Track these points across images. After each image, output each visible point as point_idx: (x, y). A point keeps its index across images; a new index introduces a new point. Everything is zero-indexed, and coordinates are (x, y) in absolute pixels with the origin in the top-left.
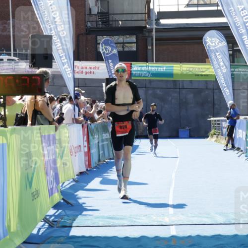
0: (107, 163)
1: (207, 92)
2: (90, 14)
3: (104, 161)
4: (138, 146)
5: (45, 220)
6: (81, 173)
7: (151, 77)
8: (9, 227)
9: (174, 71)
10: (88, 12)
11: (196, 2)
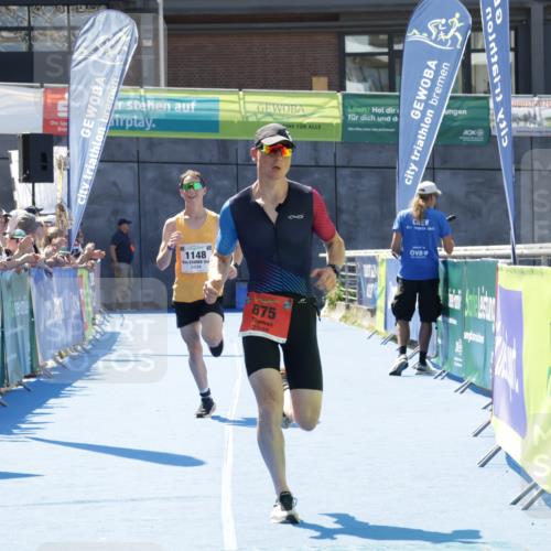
0: (27, 388)
1: (316, 176)
3: (20, 384)
7: (152, 129)
9: (221, 113)
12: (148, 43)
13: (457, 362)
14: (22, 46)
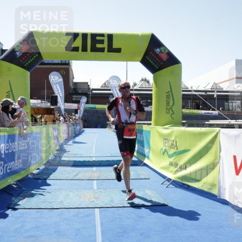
4: (84, 131)
7: (89, 109)
9: (96, 107)
10: (70, 88)
11: (103, 86)
12: (89, 99)
14: (76, 100)
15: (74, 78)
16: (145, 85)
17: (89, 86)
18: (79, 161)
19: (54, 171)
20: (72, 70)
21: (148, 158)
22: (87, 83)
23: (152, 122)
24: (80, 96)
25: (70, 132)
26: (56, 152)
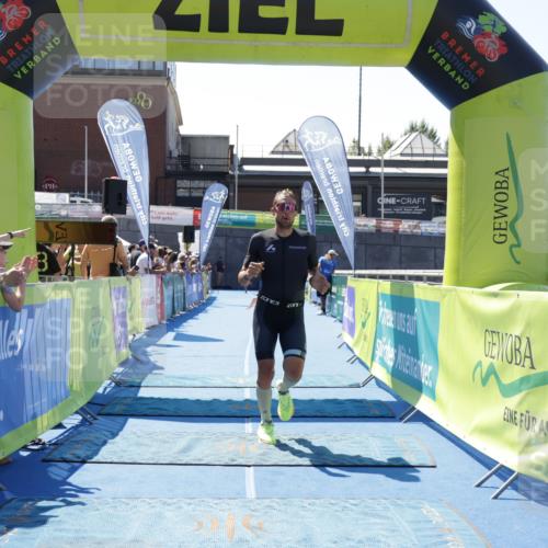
2: (171, 158)
4: (214, 299)
5: (112, 379)
6: (153, 327)
7: (231, 225)
8: (72, 386)
9: (256, 220)
10: (168, 155)
11: (280, 149)
12: (232, 194)
13: (336, 312)
14: (187, 194)
15: (180, 123)
16: (422, 147)
17: (232, 147)
18: (198, 402)
19: (114, 435)
20: (174, 93)
21: (433, 394)
22: (226, 138)
23: (445, 273)
24: (202, 184)
25: (168, 303)
26: (121, 369)
